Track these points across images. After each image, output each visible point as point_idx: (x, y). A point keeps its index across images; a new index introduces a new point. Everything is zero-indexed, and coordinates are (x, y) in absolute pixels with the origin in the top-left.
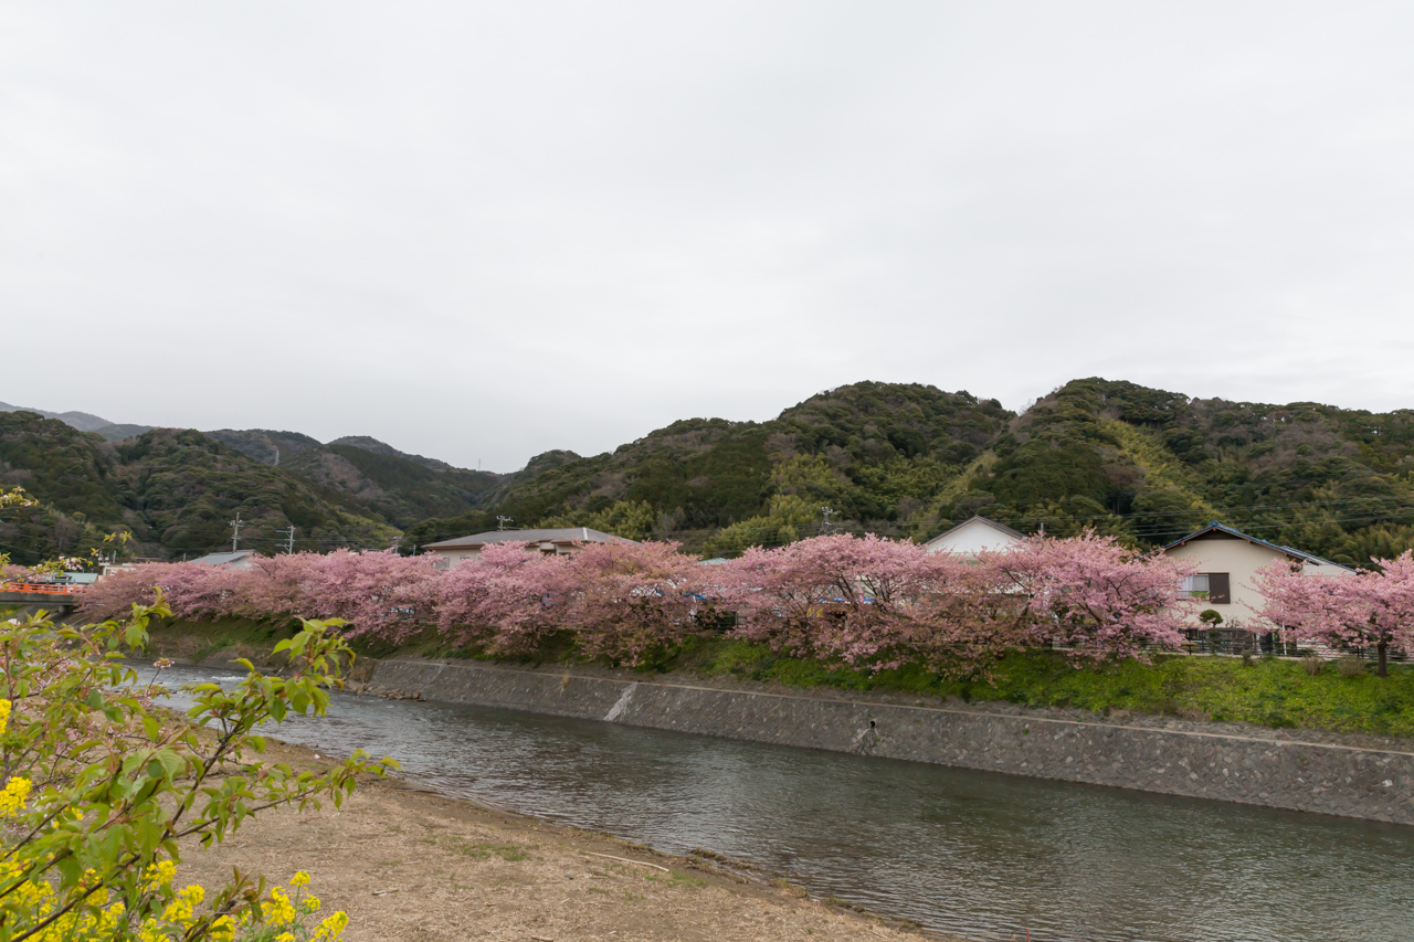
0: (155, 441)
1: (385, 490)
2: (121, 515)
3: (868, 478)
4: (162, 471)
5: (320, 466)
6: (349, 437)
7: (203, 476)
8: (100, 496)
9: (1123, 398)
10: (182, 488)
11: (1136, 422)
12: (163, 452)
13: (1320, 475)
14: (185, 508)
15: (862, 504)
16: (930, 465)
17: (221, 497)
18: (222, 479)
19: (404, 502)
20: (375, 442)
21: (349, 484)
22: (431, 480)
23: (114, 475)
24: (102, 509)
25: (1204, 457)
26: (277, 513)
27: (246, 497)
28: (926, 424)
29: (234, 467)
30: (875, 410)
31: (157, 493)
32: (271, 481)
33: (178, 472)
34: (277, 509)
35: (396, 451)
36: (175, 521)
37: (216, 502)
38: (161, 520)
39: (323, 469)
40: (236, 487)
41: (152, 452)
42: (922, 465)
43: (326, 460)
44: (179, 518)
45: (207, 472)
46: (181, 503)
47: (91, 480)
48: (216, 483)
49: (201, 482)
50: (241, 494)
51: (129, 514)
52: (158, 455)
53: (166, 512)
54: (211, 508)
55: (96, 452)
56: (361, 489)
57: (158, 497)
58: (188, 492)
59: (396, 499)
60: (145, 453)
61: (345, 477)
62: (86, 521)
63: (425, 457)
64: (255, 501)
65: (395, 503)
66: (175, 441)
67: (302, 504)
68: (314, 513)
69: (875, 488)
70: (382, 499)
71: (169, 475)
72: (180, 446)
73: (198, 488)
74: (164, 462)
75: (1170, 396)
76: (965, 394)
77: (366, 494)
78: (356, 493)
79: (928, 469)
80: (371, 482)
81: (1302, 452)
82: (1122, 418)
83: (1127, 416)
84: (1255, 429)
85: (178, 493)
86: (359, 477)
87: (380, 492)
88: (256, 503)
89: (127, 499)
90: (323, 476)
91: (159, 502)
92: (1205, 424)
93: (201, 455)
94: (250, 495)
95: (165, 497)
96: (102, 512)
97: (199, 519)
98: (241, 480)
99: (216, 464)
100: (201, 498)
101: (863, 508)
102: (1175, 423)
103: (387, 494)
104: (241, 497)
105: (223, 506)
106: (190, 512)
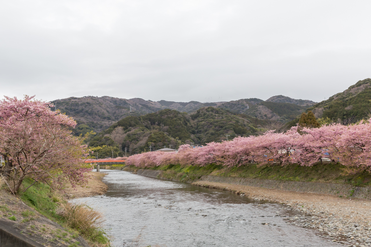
0: (201, 111)
1: (280, 116)
2: (190, 137)
4: (201, 121)
5: (257, 110)
6: (274, 97)
7: (212, 122)
8: (185, 131)
10: (206, 126)
12: (203, 115)
14: (207, 132)
17: (216, 128)
18: (217, 122)
19: (287, 120)
20: (283, 97)
21: (268, 116)
22: (299, 110)
23: (190, 124)
24: (185, 135)
26: (231, 131)
27: (223, 127)
29: (221, 117)
31: (200, 128)
32: (231, 121)
33: (205, 121)
34: (232, 130)
35: (292, 99)
36: (204, 137)
37: (215, 129)
38: (201, 137)
39: (258, 112)
40: (221, 124)
41: (200, 115)
43: (259, 108)
44: (205, 136)
45: (212, 120)
46: (206, 131)
47: (182, 127)
48: (215, 123)
49: (211, 124)
50: (222, 126)
51: (192, 136)
52: (201, 116)
53: (202, 134)
54: (213, 132)
55: (185, 118)
56: (272, 117)
57: (200, 130)
58: (208, 127)
59: (284, 119)
60: (198, 116)
61: (266, 113)
62: (179, 140)
63: (303, 99)
64: (225, 128)
65: (284, 121)
66: (206, 111)
67: (240, 127)
68: (243, 130)
70: (279, 120)
71: (203, 122)
72: (207, 113)
73: (211, 126)
74: (202, 118)
77: (274, 118)
78: (270, 119)
80: (275, 114)
85: (205, 128)
86: (271, 113)
87: (279, 117)
88: (226, 129)
89: (193, 131)
90: (258, 114)
91: (201, 131)
93: (212, 115)
94: (224, 126)
95: (202, 129)
96: (185, 136)
97: (210, 135)
98: (222, 121)
99: (216, 117)
100: (211, 129)
103: (281, 117)
104: (222, 127)
105: (217, 130)
106: (208, 133)
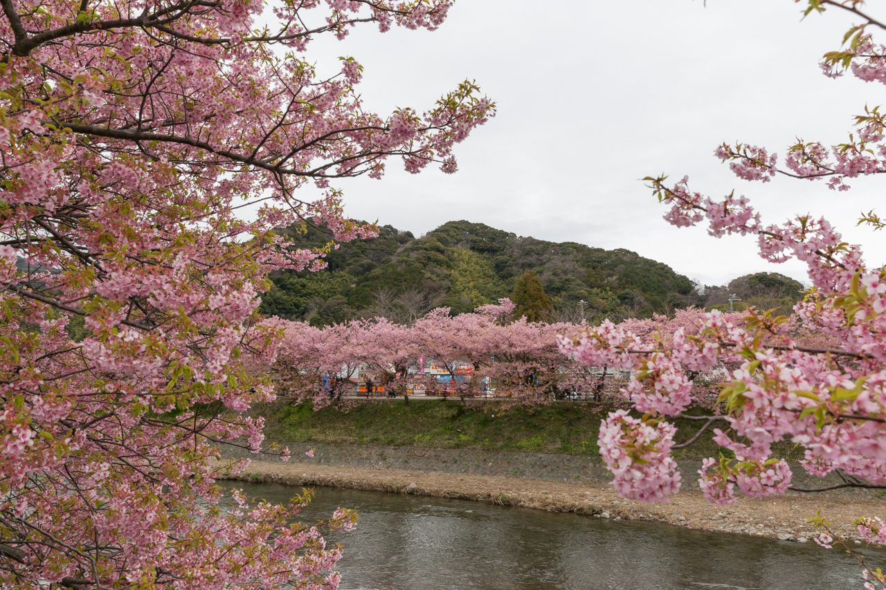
3: (293, 285)
9: (477, 235)
11: (481, 251)
13: (558, 289)
15: (280, 304)
16: (342, 277)
25: (511, 275)
28: (350, 248)
30: (314, 237)
42: (337, 277)
69: (297, 292)
75: (507, 234)
76: (390, 227)
79: (339, 280)
81: (554, 274)
82: (473, 249)
83: (476, 247)
84: (541, 258)
92: (516, 252)
101: (280, 306)
102: (503, 253)
